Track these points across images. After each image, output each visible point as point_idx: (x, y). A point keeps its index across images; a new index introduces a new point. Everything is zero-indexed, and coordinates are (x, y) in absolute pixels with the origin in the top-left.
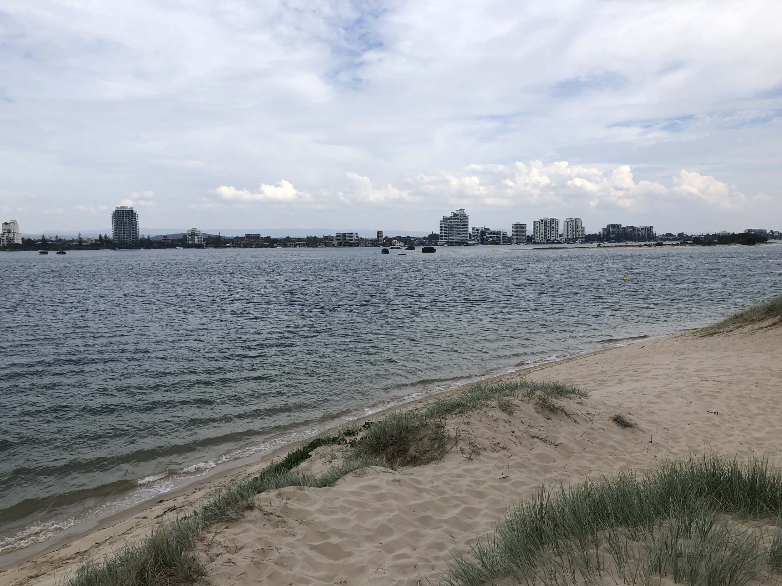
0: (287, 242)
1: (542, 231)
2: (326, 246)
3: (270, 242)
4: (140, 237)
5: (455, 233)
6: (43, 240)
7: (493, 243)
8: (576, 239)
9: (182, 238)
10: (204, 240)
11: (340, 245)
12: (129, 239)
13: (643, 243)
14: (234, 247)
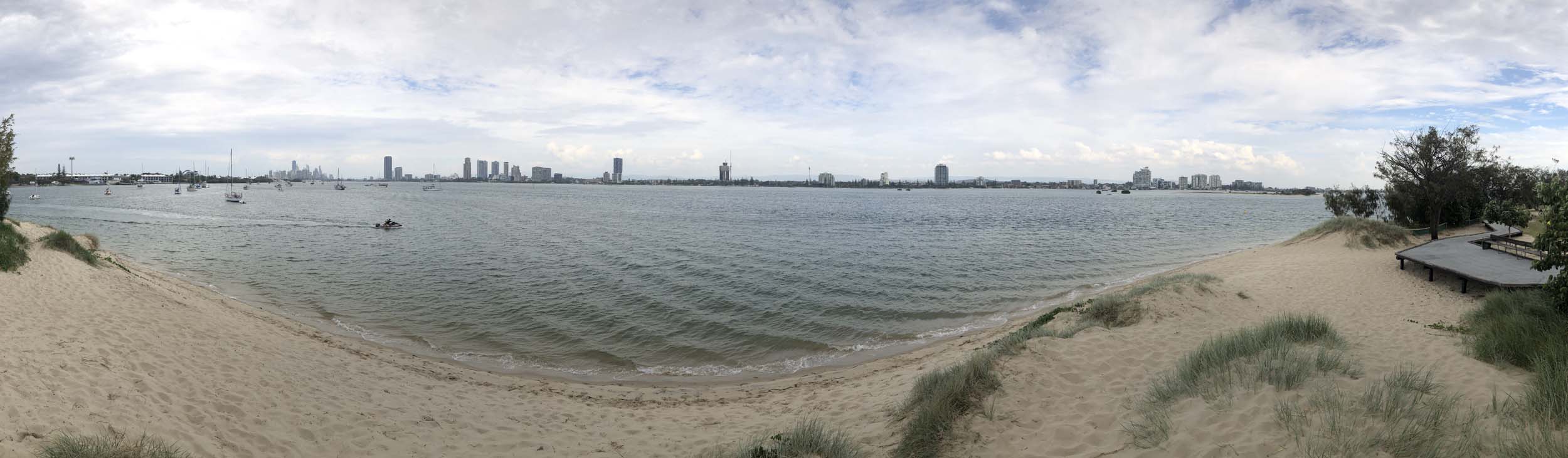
0: (1036, 185)
1: (1197, 182)
2: (1061, 188)
3: (1027, 185)
4: (949, 182)
5: (1142, 181)
6: (900, 183)
7: (1166, 188)
8: (1217, 188)
9: (972, 182)
10: (987, 183)
11: (1070, 187)
12: (943, 183)
13: (1256, 192)
14: (1004, 188)
